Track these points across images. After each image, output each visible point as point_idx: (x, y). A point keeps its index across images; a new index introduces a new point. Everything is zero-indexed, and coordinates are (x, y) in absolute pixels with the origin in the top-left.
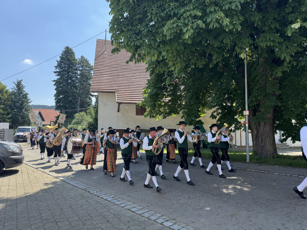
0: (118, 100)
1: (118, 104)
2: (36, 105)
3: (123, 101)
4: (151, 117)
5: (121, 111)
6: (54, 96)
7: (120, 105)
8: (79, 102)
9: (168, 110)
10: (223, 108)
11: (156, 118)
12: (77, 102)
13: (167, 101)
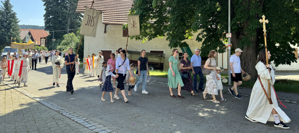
0: (104, 21)
1: (105, 25)
2: (27, 26)
3: (110, 22)
4: (136, 39)
5: (107, 32)
6: (44, 16)
7: (107, 26)
8: (69, 23)
9: (154, 31)
10: (208, 30)
11: (142, 39)
12: (66, 23)
13: (152, 22)
